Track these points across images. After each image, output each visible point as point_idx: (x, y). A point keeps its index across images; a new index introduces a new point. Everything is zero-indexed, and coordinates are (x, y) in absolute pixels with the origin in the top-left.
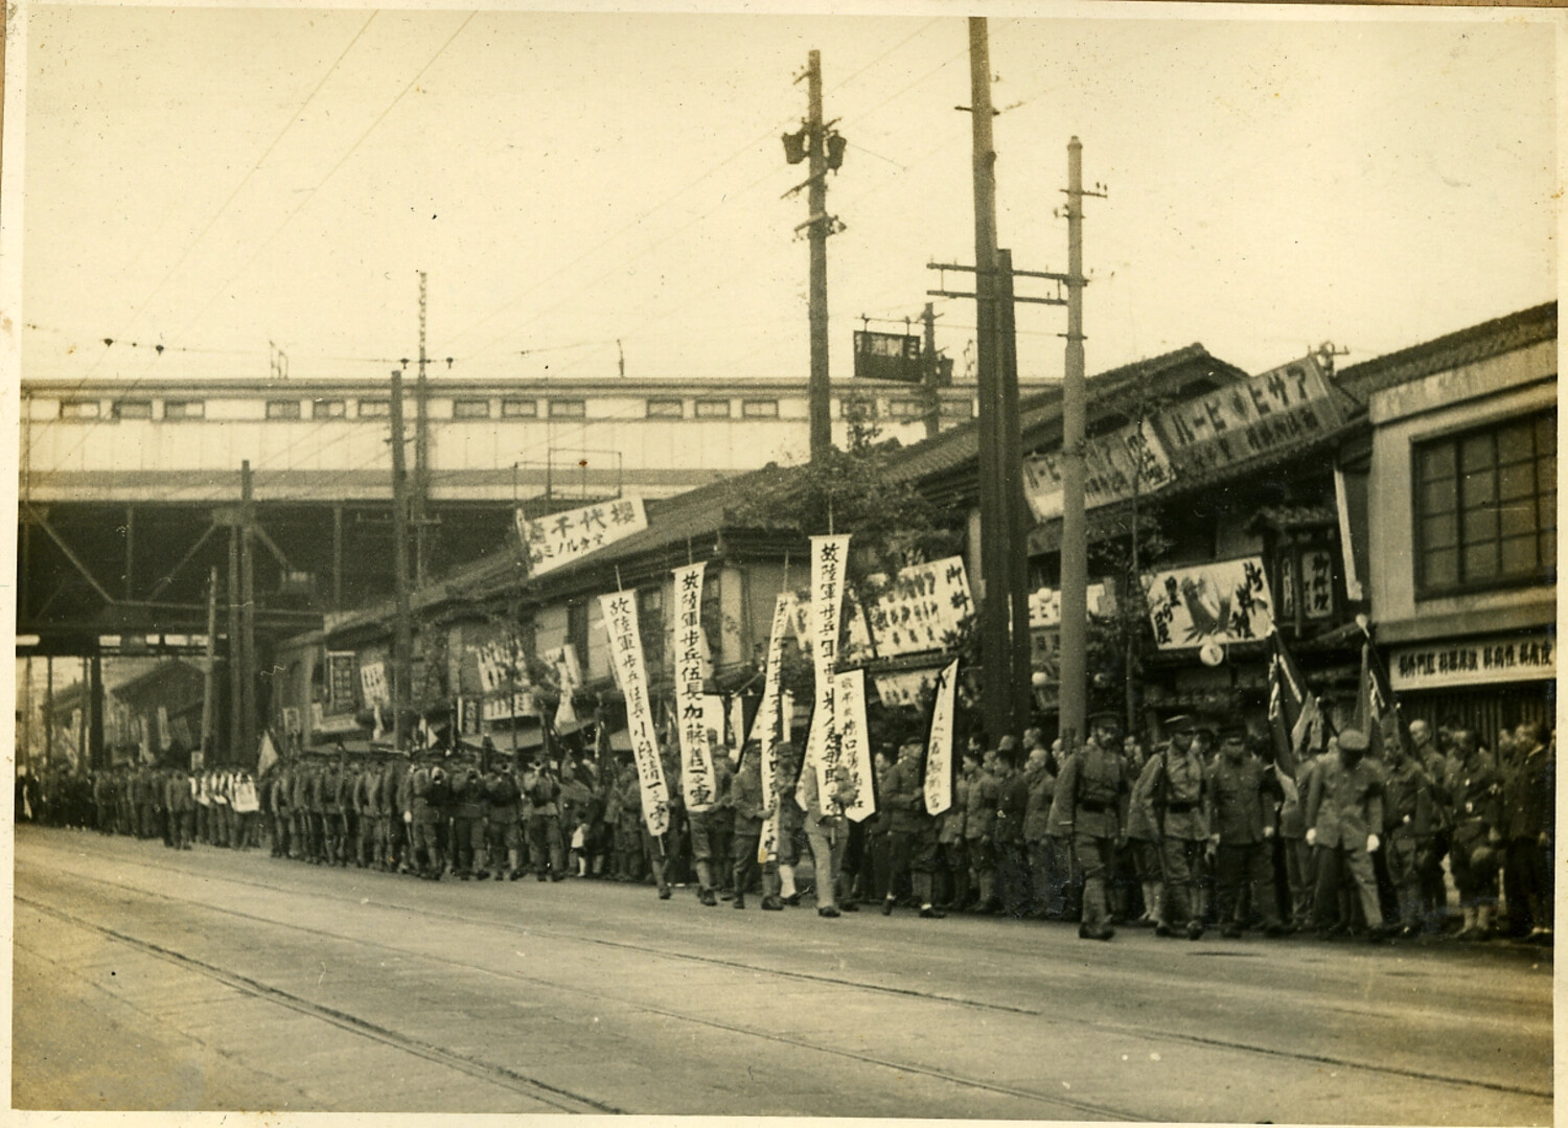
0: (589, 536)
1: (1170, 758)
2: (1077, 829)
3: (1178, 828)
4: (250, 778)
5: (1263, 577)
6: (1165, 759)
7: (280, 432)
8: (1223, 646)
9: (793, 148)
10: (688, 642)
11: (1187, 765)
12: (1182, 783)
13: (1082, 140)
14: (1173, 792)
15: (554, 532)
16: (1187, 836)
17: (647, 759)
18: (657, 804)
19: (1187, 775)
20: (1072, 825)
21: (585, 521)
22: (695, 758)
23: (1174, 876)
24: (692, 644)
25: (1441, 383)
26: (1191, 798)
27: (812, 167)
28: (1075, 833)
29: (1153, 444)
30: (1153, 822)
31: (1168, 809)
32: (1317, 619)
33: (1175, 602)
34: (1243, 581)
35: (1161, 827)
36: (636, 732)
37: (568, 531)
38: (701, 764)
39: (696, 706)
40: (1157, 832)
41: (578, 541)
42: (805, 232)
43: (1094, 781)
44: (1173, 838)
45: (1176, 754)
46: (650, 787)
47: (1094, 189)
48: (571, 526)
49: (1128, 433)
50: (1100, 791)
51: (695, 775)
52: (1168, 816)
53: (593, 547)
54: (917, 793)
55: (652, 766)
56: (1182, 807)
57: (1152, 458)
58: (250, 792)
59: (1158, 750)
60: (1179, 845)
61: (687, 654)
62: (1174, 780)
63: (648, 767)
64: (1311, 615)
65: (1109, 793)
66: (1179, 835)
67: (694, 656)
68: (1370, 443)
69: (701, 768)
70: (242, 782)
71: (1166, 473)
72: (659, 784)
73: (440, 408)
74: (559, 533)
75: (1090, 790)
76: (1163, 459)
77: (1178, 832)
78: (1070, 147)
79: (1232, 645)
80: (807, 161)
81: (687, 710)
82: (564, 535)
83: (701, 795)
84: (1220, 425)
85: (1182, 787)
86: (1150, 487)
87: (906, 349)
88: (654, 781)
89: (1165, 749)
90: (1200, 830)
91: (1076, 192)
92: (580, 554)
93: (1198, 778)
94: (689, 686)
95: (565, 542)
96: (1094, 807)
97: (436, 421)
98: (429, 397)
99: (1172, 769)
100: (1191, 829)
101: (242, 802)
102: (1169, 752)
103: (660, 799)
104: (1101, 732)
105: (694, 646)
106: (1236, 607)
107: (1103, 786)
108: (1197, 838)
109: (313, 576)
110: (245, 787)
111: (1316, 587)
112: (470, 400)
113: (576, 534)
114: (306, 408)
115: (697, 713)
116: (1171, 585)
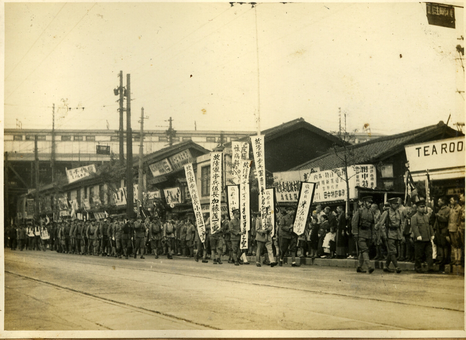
0: (82, 174)
1: (390, 212)
2: (359, 236)
3: (393, 235)
4: (46, 229)
5: (180, 191)
6: (388, 212)
7: (17, 143)
8: (174, 204)
9: (116, 92)
10: (215, 177)
11: (396, 214)
12: (394, 220)
13: (144, 108)
14: (391, 223)
15: (74, 173)
16: (395, 238)
17: (199, 218)
18: (202, 232)
19: (396, 218)
20: (358, 235)
21: (82, 170)
22: (214, 216)
23: (392, 252)
24: (216, 178)
25: (204, 157)
26: (397, 225)
27: (120, 96)
28: (359, 237)
29: (168, 164)
30: (385, 234)
31: (389, 229)
32: (188, 199)
33: (169, 195)
34: (177, 192)
35: (387, 235)
36: (195, 209)
37: (78, 173)
38: (217, 218)
39: (216, 199)
40: (386, 237)
41: (80, 175)
42: (119, 110)
43: (365, 220)
44: (391, 239)
45: (392, 211)
46: (200, 227)
47: (146, 117)
48: (78, 172)
49: (163, 161)
50: (367, 223)
51: (213, 222)
52: (389, 231)
53: (83, 176)
54: (291, 226)
55: (201, 220)
56: (395, 228)
57: (168, 166)
58: (46, 233)
59: (386, 210)
60: (394, 241)
61: (214, 182)
62: (391, 220)
63: (199, 220)
64: (186, 199)
65: (370, 224)
66: (393, 238)
67: (216, 182)
68: (197, 167)
69: (216, 219)
70: (43, 230)
71: (171, 169)
72: (203, 226)
73: (58, 138)
74: (75, 173)
75: (363, 222)
76: (170, 167)
77: (394, 237)
78: (142, 109)
79: (176, 204)
80: (119, 95)
81: (213, 201)
82: (77, 173)
83: (215, 228)
84: (177, 161)
85: (394, 222)
86: (168, 172)
87: (107, 148)
88: (201, 225)
89: (388, 209)
90: (400, 236)
91: (142, 118)
92: (81, 178)
93: (399, 219)
94: (214, 192)
95: (77, 175)
96: (364, 228)
97: (57, 141)
98: (56, 135)
99: (391, 216)
100: (397, 236)
101: (44, 236)
102: (389, 210)
103: (203, 231)
104: (367, 203)
105: (216, 179)
106: (177, 197)
107: (368, 221)
108: (399, 239)
109: (16, 183)
110: (44, 232)
111: (187, 193)
112: (66, 136)
113: (79, 173)
114: (24, 137)
115: (217, 201)
116: (168, 192)
